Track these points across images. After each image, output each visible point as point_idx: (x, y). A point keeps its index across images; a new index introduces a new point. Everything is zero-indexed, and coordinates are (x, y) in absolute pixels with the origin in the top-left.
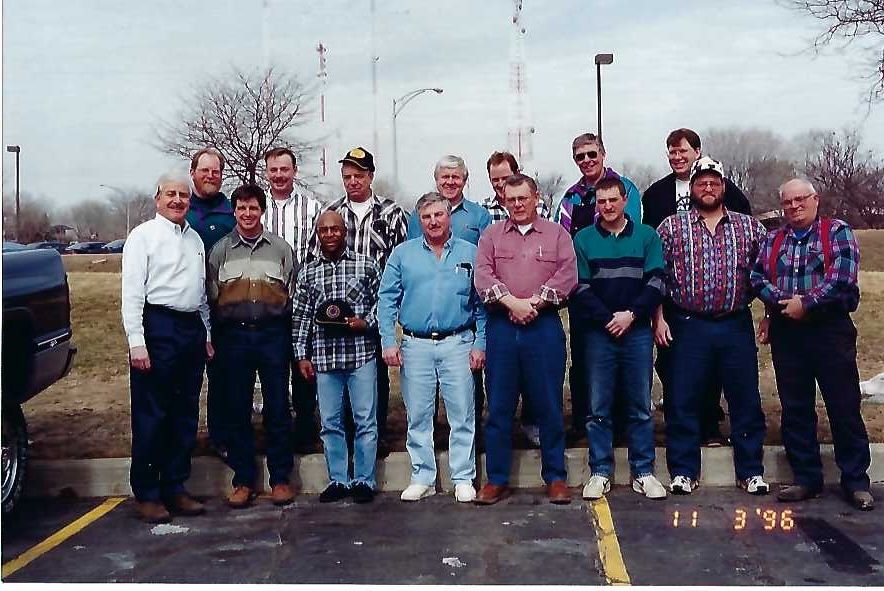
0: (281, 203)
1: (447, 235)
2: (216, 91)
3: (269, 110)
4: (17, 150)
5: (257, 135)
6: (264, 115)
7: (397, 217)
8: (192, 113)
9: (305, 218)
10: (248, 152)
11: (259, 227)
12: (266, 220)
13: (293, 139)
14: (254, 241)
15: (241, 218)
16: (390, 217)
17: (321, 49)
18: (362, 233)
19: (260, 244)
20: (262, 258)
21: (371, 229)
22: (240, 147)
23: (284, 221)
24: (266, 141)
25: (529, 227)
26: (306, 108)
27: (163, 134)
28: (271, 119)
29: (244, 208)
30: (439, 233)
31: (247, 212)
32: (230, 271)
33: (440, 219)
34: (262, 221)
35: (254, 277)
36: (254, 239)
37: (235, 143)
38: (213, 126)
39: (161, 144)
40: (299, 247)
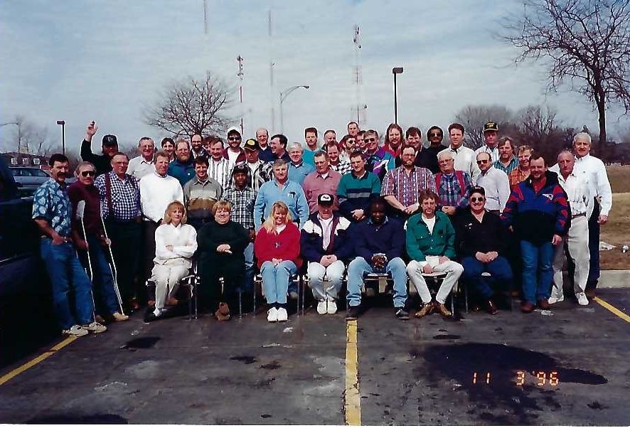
0: (216, 163)
1: (286, 178)
2: (178, 89)
3: (209, 99)
4: (63, 123)
5: (201, 114)
6: (206, 103)
7: (270, 170)
8: (165, 102)
9: (227, 170)
10: (197, 124)
11: (207, 176)
12: (210, 171)
13: (222, 116)
14: (204, 182)
15: (199, 172)
16: (267, 170)
17: (239, 59)
18: (254, 178)
19: (207, 183)
20: (208, 189)
21: (259, 175)
22: (192, 121)
23: (217, 170)
24: (206, 118)
25: (326, 175)
26: (230, 99)
27: (148, 115)
28: (210, 104)
29: (199, 167)
30: (283, 177)
31: (201, 169)
32: (194, 195)
33: (283, 171)
34: (208, 173)
35: (204, 198)
36: (204, 180)
37: (189, 119)
38: (177, 109)
39: (146, 120)
40: (224, 184)
